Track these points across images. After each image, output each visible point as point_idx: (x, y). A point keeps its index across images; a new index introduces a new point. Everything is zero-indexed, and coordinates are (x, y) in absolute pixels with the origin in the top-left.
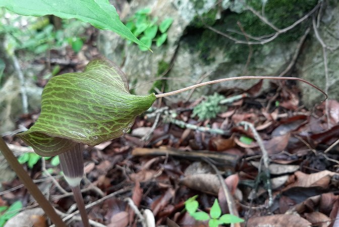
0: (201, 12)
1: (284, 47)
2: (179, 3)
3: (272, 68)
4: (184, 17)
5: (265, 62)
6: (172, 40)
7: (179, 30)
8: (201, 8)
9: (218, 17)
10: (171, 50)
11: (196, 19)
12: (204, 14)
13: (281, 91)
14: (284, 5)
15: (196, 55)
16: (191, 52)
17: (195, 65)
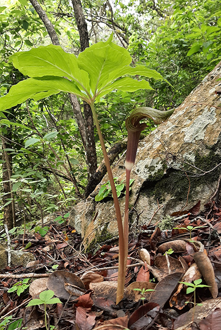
0: (153, 173)
1: (210, 186)
2: (138, 171)
3: (204, 199)
4: (142, 177)
5: (199, 196)
6: (135, 191)
7: (140, 184)
8: (153, 170)
9: (165, 173)
10: (135, 197)
11: (150, 176)
12: (155, 173)
13: (213, 207)
14: (206, 161)
15: (152, 198)
16: (148, 197)
17: (152, 204)
